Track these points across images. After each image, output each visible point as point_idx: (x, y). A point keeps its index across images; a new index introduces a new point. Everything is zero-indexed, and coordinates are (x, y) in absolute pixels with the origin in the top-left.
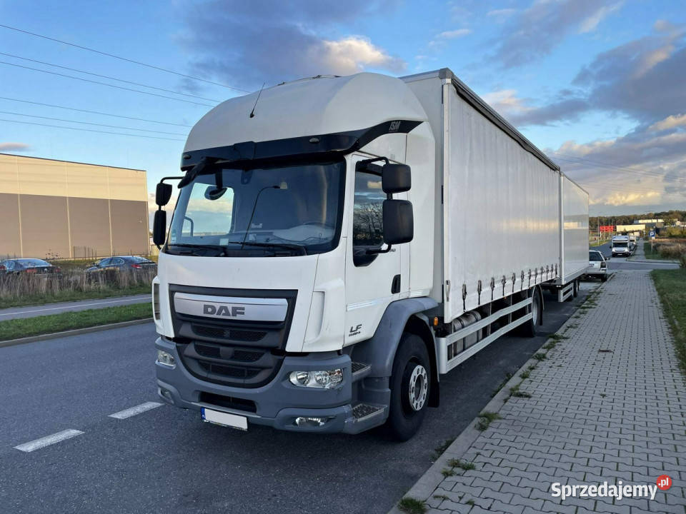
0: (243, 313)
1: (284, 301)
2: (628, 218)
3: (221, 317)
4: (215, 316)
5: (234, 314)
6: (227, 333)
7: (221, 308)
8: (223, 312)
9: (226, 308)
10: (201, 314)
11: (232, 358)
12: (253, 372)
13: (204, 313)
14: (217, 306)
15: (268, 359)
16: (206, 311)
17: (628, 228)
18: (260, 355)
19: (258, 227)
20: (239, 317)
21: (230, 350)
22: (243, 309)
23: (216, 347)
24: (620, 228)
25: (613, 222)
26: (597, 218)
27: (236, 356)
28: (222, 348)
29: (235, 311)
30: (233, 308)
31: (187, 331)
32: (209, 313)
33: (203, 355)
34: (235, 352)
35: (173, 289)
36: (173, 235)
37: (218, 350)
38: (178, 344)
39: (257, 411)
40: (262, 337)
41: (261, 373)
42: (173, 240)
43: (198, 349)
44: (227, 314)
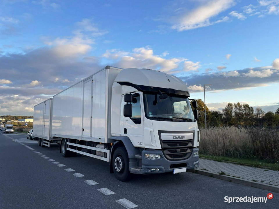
0: (184, 138)
1: (193, 134)
3: (178, 140)
4: (177, 139)
5: (182, 138)
6: (178, 145)
7: (178, 137)
9: (180, 137)
10: (172, 139)
11: (181, 152)
12: (185, 155)
15: (189, 151)
16: (174, 138)
18: (187, 150)
20: (183, 139)
21: (179, 150)
22: (184, 137)
23: (175, 149)
27: (181, 151)
28: (177, 149)
31: (166, 146)
33: (171, 152)
34: (181, 150)
35: (160, 132)
36: (150, 114)
37: (176, 150)
38: (163, 151)
39: (187, 166)
40: (187, 144)
41: (187, 154)
42: (151, 116)
43: (169, 151)
44: (180, 138)
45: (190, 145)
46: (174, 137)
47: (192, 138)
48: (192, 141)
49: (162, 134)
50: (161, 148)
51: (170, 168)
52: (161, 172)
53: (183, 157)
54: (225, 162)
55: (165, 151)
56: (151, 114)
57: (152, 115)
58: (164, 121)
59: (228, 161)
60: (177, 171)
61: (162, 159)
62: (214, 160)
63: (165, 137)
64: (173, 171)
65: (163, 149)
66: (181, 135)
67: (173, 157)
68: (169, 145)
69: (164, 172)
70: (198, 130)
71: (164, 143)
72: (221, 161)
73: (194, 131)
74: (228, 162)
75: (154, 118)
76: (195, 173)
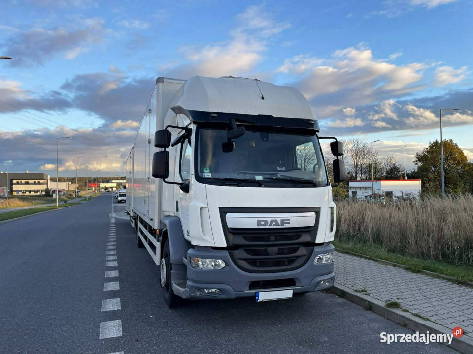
0: (289, 223)
1: (313, 214)
2: (106, 179)
3: (272, 227)
4: (267, 227)
5: (282, 224)
6: (273, 238)
7: (272, 221)
8: (274, 223)
9: (276, 221)
10: (256, 226)
11: (278, 254)
12: (292, 261)
13: (258, 225)
14: (269, 220)
15: (302, 251)
17: (108, 185)
18: (298, 249)
19: (282, 169)
20: (286, 226)
21: (276, 249)
22: (289, 220)
23: (265, 248)
24: (102, 185)
25: (96, 181)
26: (86, 178)
28: (269, 249)
29: (283, 222)
30: (281, 220)
31: (240, 241)
32: (263, 225)
33: (253, 255)
34: (279, 249)
35: (224, 211)
36: (205, 171)
37: (266, 250)
38: (230, 251)
39: (297, 284)
40: (299, 237)
41: (298, 259)
42: (208, 175)
43: (248, 252)
44: (277, 224)
45: (305, 238)
46: (259, 222)
47: (313, 224)
48: (312, 230)
49: (228, 215)
50: (225, 245)
51: (248, 288)
52: (223, 297)
53: (287, 265)
54: (427, 275)
55: (236, 253)
56: (208, 171)
57: (210, 174)
58: (238, 186)
59: (436, 272)
60: (265, 296)
61: (228, 268)
62: (407, 269)
63: (235, 221)
64: (257, 294)
65: (230, 248)
66: (279, 217)
67: (258, 264)
68: (247, 239)
69: (233, 297)
70: (333, 204)
71: (233, 233)
72: (418, 272)
73: (320, 207)
74: (433, 276)
75: (215, 179)
76: (342, 297)
